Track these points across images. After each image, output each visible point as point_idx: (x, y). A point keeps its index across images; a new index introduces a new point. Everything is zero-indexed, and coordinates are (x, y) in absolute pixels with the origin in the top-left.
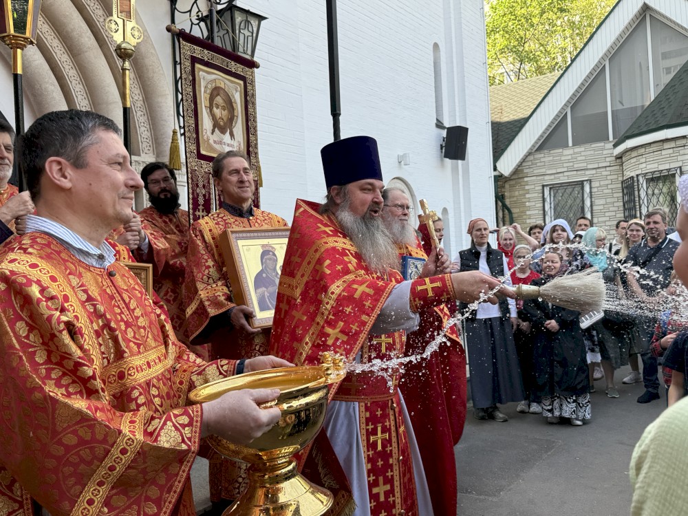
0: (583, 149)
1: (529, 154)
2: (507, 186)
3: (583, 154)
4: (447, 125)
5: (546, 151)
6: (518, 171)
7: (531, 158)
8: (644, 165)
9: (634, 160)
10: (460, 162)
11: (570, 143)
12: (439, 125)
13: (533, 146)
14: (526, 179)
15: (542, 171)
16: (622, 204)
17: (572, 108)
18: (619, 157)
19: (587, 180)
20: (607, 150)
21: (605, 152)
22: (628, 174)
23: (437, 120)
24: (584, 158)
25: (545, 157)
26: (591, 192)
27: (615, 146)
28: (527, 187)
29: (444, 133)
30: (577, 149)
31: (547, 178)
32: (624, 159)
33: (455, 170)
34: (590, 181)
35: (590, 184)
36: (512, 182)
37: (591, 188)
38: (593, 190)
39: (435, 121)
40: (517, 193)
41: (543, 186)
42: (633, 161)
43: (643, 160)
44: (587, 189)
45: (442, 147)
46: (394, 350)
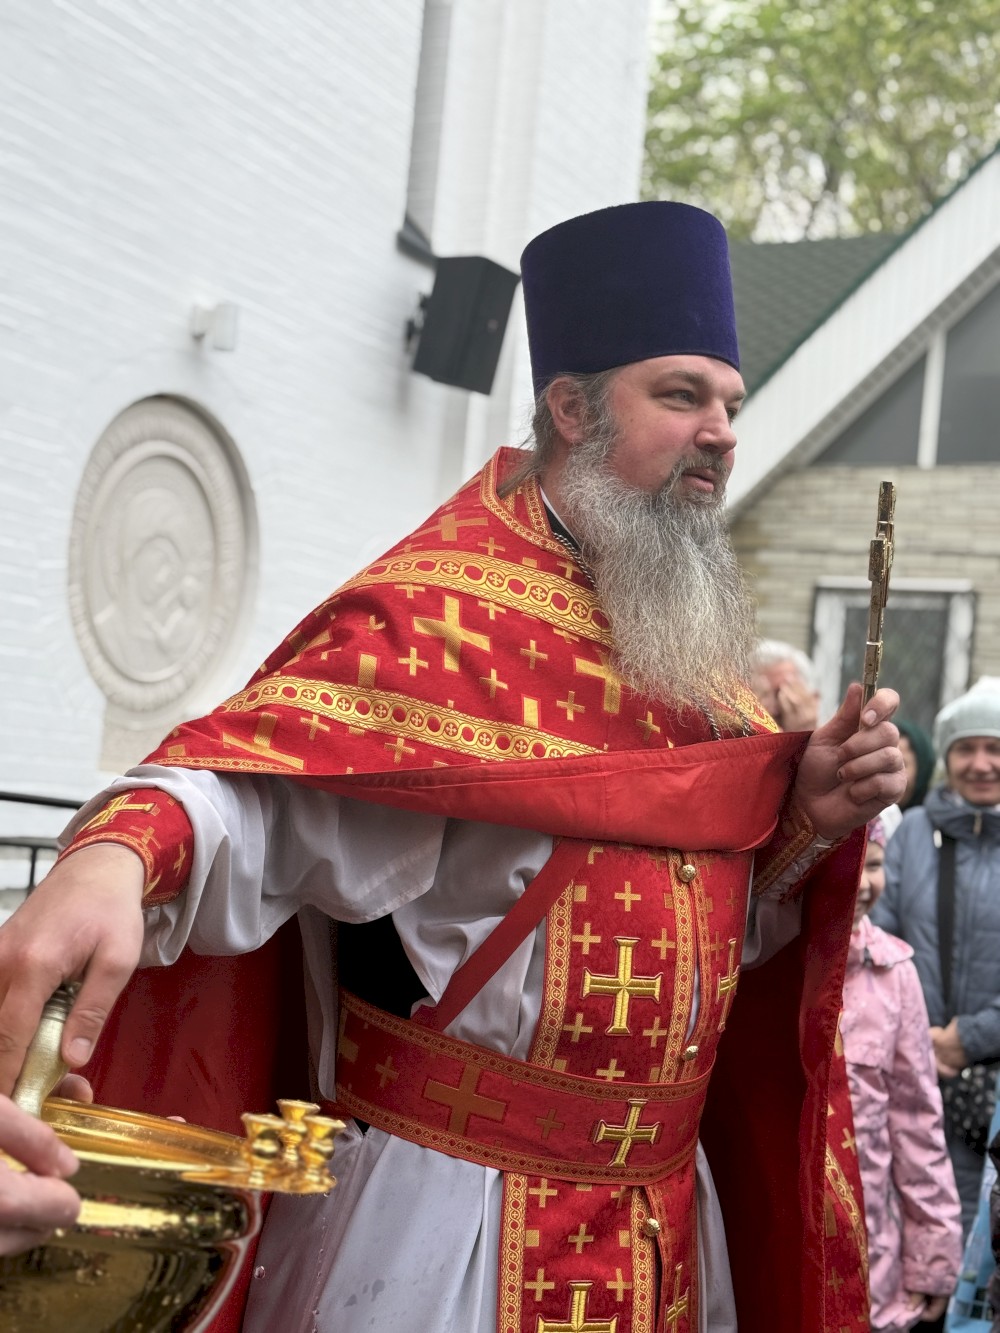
1: (788, 469)
3: (964, 496)
4: (446, 244)
5: (842, 471)
7: (791, 485)
11: (927, 456)
13: (803, 445)
15: (822, 536)
17: (953, 335)
19: (963, 594)
23: (409, 222)
24: (963, 513)
25: (838, 490)
26: (973, 636)
28: (764, 585)
29: (424, 281)
31: (833, 561)
34: (974, 597)
35: (974, 607)
37: (975, 620)
38: (985, 629)
39: (397, 224)
41: (818, 591)
44: (960, 623)
45: (411, 330)
46: (665, 1025)
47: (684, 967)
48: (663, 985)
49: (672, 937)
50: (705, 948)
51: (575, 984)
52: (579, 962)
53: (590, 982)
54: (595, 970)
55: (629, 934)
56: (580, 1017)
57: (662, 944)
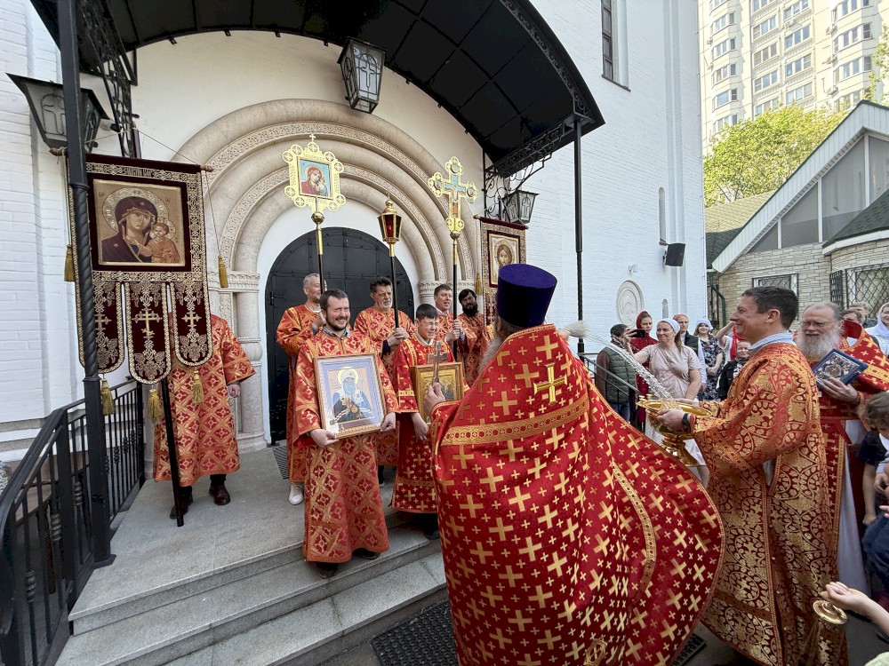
0: (792, 250)
1: (741, 256)
2: (721, 279)
3: (791, 253)
5: (757, 253)
6: (730, 270)
7: (743, 258)
8: (854, 261)
9: (844, 257)
11: (780, 246)
13: (745, 249)
14: (738, 274)
15: (753, 267)
16: (829, 292)
17: (783, 219)
18: (829, 255)
19: (794, 274)
20: (817, 250)
21: (813, 252)
22: (837, 268)
24: (791, 257)
25: (756, 257)
26: (798, 283)
27: (824, 246)
28: (738, 280)
30: (786, 251)
31: (756, 272)
32: (833, 256)
34: (798, 275)
35: (798, 277)
36: (725, 277)
37: (798, 280)
38: (800, 281)
40: (729, 285)
41: (753, 279)
42: (841, 258)
43: (854, 257)
44: (794, 280)
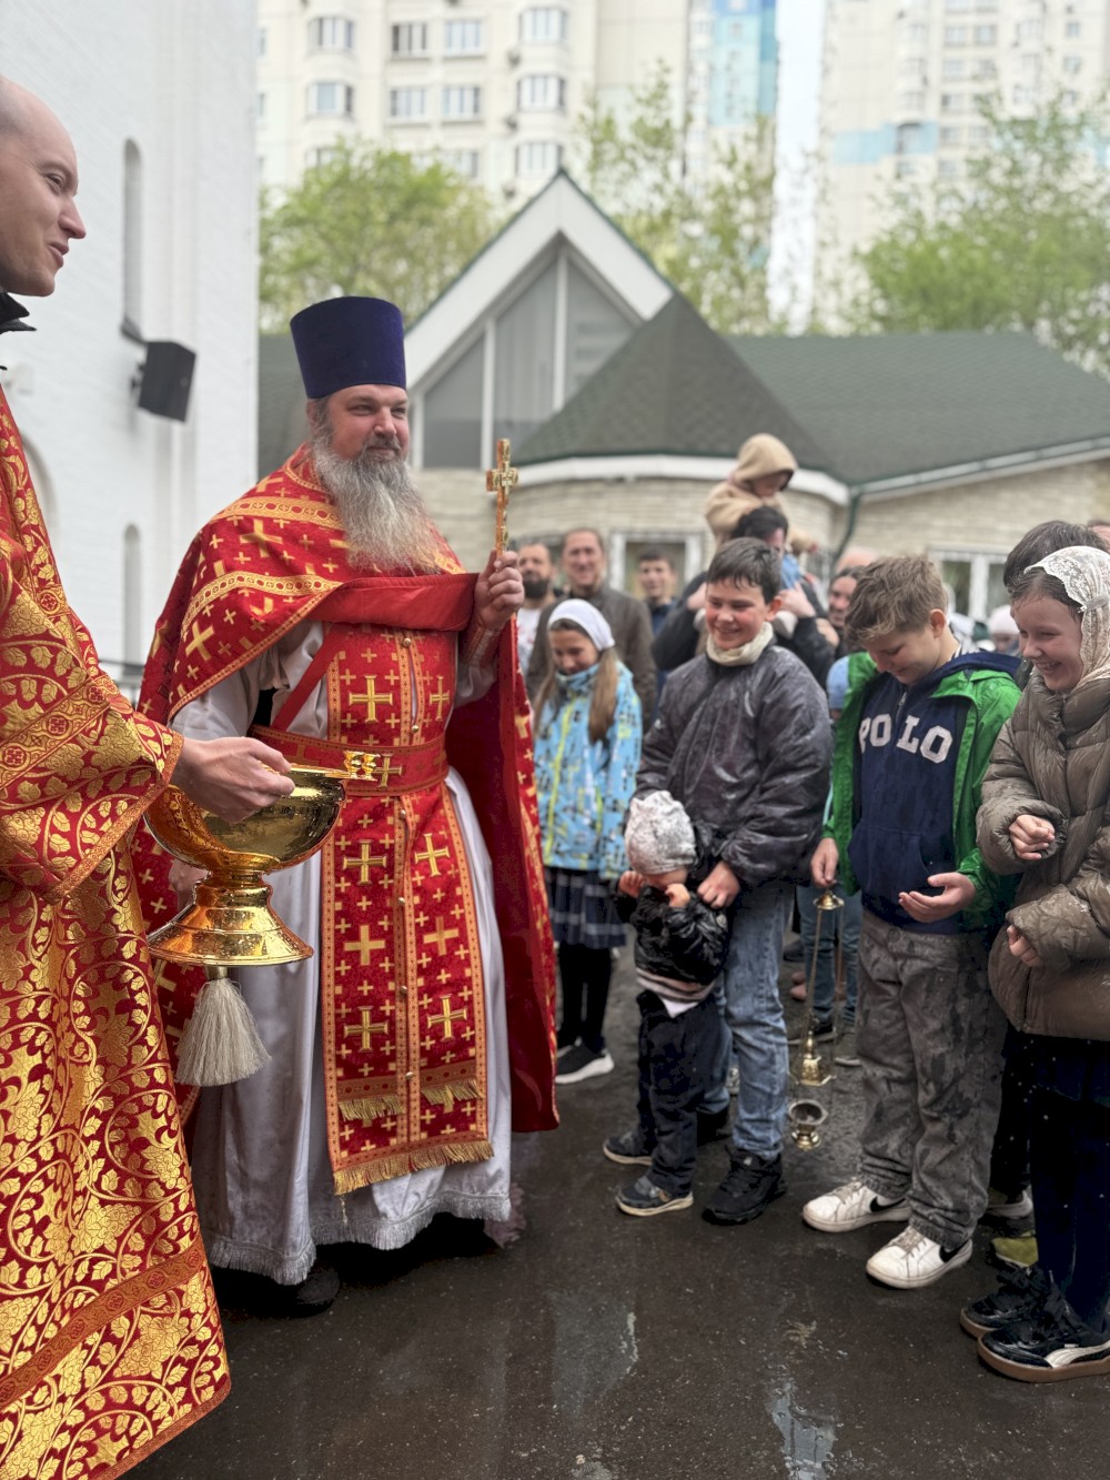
4: (151, 333)
10: (176, 426)
12: (130, 332)
23: (126, 319)
29: (140, 355)
33: (164, 445)
39: (119, 320)
45: (134, 384)
46: (398, 717)
47: (405, 689)
48: (394, 697)
49: (397, 673)
50: (419, 678)
51: (344, 700)
52: (345, 690)
53: (353, 698)
54: (355, 692)
55: (370, 674)
56: (349, 715)
57: (392, 678)
